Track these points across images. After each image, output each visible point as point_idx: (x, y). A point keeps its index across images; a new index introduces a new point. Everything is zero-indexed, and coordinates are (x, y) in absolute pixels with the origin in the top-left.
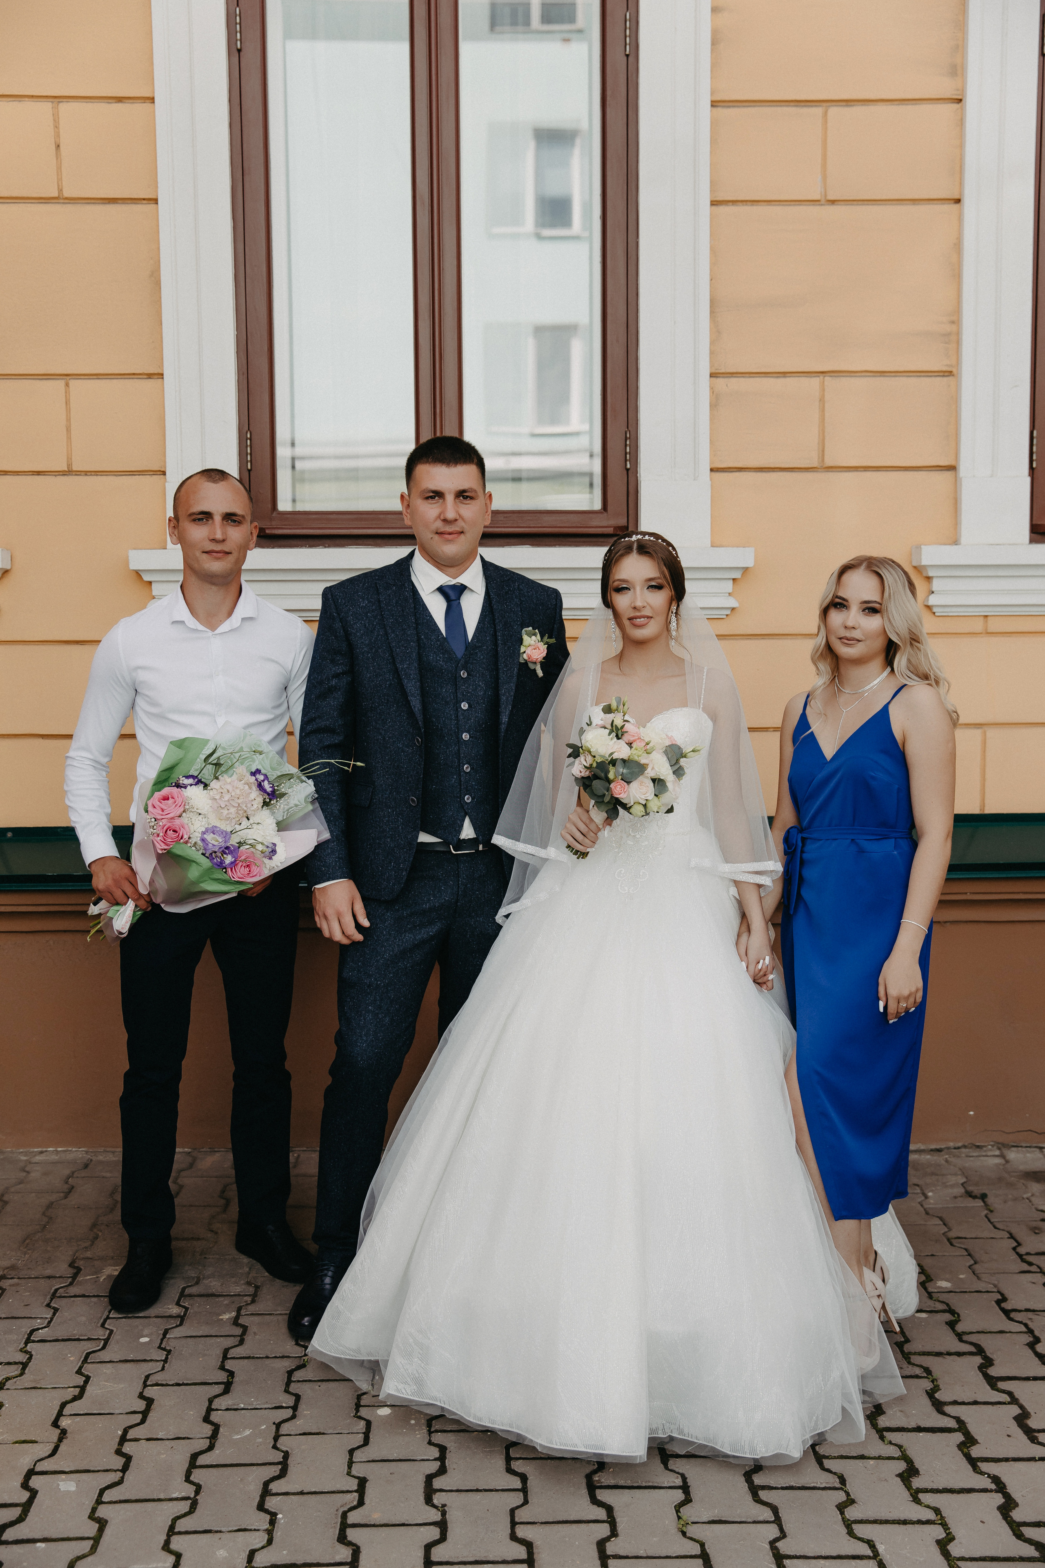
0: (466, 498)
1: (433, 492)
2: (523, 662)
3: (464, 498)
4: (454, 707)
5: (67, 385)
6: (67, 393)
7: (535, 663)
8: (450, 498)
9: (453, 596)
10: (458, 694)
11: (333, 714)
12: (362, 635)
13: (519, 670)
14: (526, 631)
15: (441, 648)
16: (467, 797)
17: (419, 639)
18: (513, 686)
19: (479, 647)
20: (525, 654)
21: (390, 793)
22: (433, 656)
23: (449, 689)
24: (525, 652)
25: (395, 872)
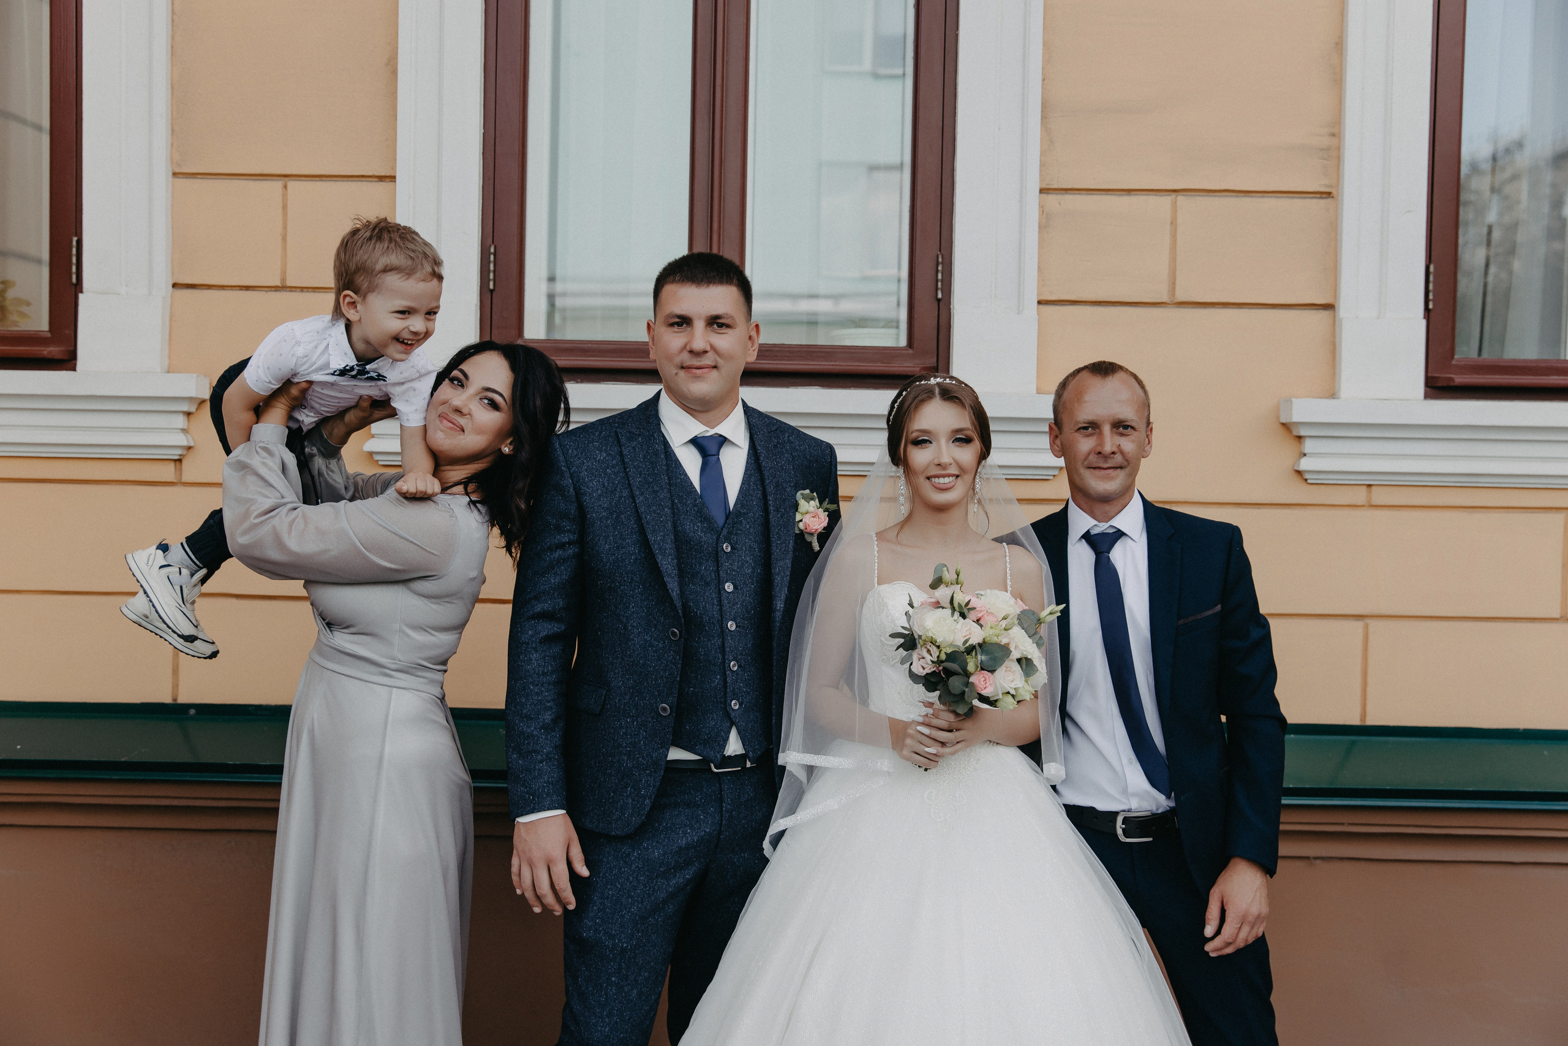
0: (721, 325)
1: (679, 317)
2: (798, 532)
3: (719, 326)
4: (716, 588)
5: (285, 187)
6: (285, 196)
7: (812, 534)
8: (699, 325)
9: (712, 449)
10: (721, 572)
11: (554, 594)
12: (600, 496)
13: (795, 542)
14: (802, 494)
15: (699, 514)
16: (733, 702)
17: (673, 503)
18: (788, 563)
19: (744, 514)
20: (801, 523)
21: (630, 698)
22: (690, 525)
23: (710, 567)
24: (801, 521)
25: (633, 800)
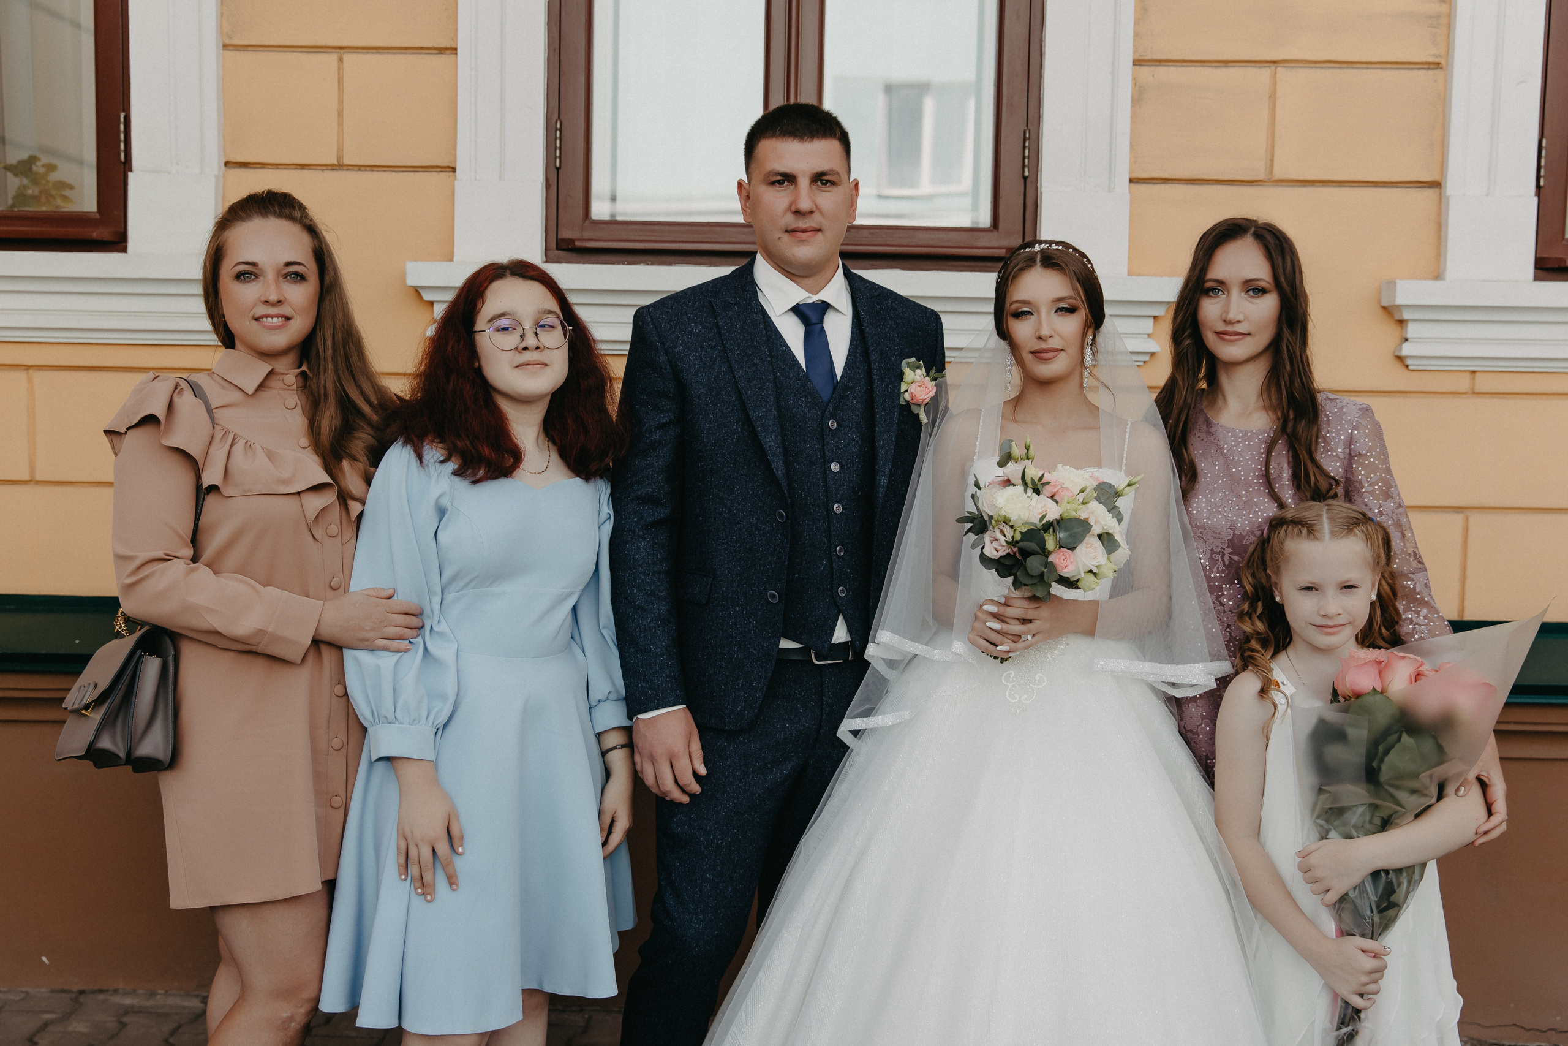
0: (825, 183)
1: (782, 174)
2: (904, 404)
3: (823, 184)
4: (821, 468)
5: (341, 60)
6: (340, 69)
7: (919, 405)
8: (804, 182)
9: (813, 317)
10: (827, 451)
11: (658, 478)
12: (697, 371)
13: (901, 414)
14: (907, 363)
15: (802, 389)
16: (840, 589)
17: (775, 377)
18: (893, 436)
19: (852, 387)
20: (906, 394)
21: (738, 586)
22: (793, 400)
23: (815, 444)
24: (906, 391)
25: (745, 693)
